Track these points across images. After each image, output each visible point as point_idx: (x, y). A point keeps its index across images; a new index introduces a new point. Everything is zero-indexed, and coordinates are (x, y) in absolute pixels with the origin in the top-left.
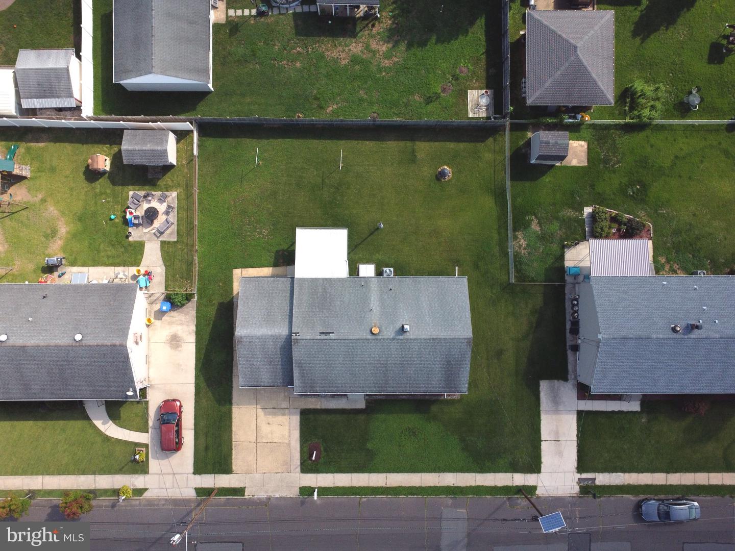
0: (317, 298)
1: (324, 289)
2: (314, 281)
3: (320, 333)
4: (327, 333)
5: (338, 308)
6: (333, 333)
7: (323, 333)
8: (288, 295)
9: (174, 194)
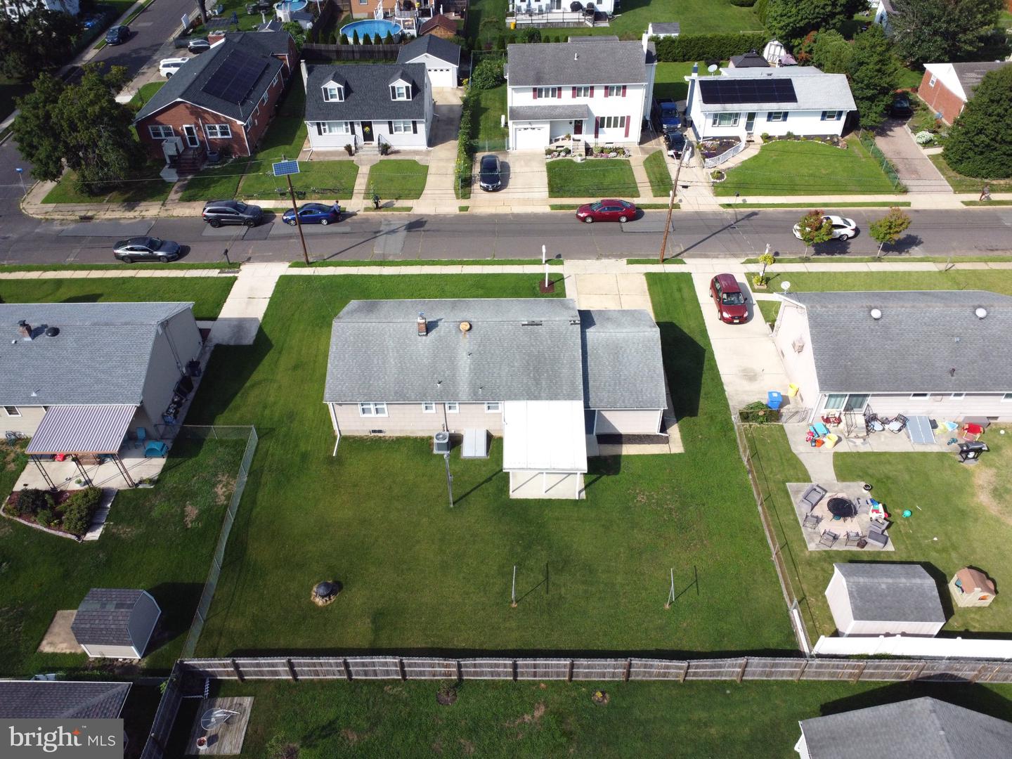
0: (547, 371)
1: (537, 382)
2: (553, 396)
3: (541, 325)
4: (532, 325)
5: (518, 357)
6: (523, 325)
7: (537, 325)
8: (591, 383)
9: (812, 547)
